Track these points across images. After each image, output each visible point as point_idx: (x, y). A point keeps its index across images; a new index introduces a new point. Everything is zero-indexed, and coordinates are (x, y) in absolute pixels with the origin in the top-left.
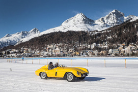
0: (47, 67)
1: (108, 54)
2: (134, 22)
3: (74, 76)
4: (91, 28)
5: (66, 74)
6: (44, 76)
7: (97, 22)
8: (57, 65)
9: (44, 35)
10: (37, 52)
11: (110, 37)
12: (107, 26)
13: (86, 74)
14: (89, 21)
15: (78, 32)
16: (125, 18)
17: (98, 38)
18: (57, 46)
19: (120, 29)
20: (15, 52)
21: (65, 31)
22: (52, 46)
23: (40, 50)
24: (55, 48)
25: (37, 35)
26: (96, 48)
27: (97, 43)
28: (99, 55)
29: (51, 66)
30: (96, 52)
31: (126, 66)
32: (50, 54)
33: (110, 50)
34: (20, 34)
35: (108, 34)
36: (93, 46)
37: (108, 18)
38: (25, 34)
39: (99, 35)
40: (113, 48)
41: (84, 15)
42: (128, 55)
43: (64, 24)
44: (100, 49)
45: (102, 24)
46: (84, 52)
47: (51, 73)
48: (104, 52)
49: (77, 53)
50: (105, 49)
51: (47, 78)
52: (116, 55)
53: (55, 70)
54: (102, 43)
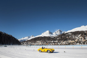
0: (41, 48)
1: (58, 45)
2: (66, 34)
3: (50, 51)
4: (52, 35)
5: (48, 50)
6: (40, 51)
7: (53, 33)
8: (44, 48)
9: (36, 38)
10: (33, 44)
11: (58, 39)
12: (57, 35)
13: (54, 51)
14: (51, 33)
15: (47, 37)
16: (63, 32)
17: (54, 39)
18: (40, 41)
19: (61, 36)
20: (25, 43)
21: (43, 36)
22: (38, 41)
23: (34, 43)
24: (39, 42)
25: (33, 37)
26: (53, 42)
27: (54, 41)
28: (54, 45)
29: (43, 48)
30: (53, 44)
31: (73, 48)
32: (38, 44)
33: (58, 43)
34: (28, 37)
35: (57, 37)
36: (52, 42)
37: (57, 32)
38: (29, 37)
39: (54, 38)
40: (59, 42)
41: (49, 31)
42: (64, 45)
43: (42, 34)
44: (55, 43)
45: (55, 34)
46: (49, 44)
47: (43, 50)
48: (56, 44)
49: (47, 44)
50: (57, 43)
51: (41, 52)
52: (60, 45)
53: (44, 49)
54: (55, 40)
